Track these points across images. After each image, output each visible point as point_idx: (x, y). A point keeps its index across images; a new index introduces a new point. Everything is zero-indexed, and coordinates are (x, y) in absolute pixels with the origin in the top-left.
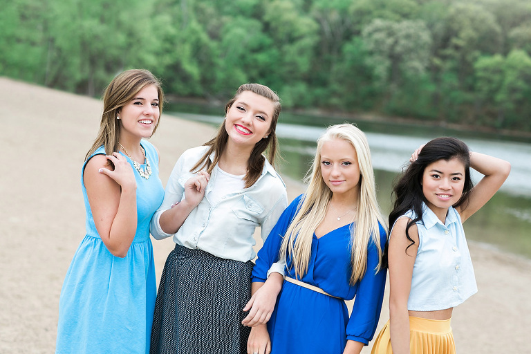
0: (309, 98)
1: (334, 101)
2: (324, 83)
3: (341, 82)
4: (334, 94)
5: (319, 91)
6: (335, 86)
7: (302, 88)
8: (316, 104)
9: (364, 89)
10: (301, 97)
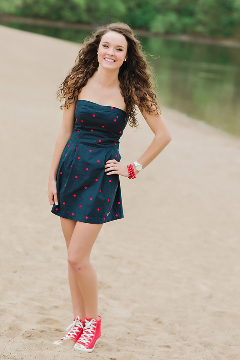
0: (178, 25)
1: (200, 29)
2: (191, 14)
3: (206, 13)
4: (200, 23)
5: (187, 20)
6: (201, 16)
7: (172, 17)
8: (184, 31)
9: (225, 19)
10: (172, 25)
